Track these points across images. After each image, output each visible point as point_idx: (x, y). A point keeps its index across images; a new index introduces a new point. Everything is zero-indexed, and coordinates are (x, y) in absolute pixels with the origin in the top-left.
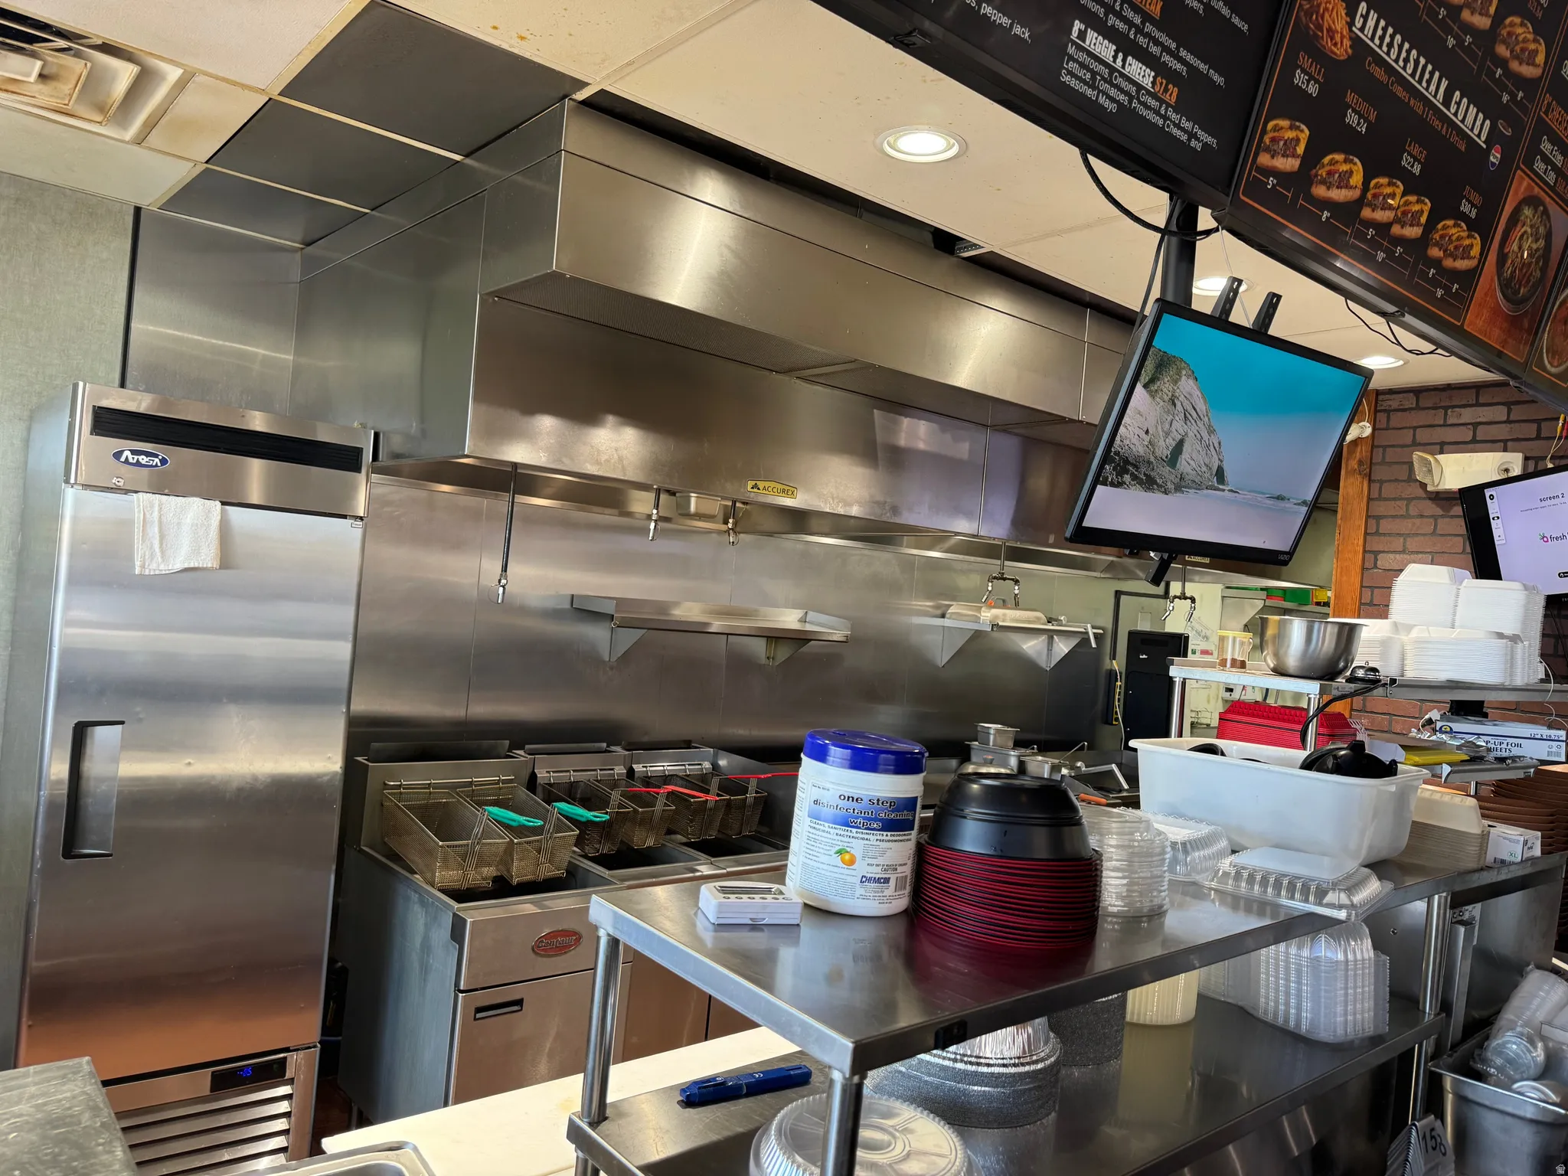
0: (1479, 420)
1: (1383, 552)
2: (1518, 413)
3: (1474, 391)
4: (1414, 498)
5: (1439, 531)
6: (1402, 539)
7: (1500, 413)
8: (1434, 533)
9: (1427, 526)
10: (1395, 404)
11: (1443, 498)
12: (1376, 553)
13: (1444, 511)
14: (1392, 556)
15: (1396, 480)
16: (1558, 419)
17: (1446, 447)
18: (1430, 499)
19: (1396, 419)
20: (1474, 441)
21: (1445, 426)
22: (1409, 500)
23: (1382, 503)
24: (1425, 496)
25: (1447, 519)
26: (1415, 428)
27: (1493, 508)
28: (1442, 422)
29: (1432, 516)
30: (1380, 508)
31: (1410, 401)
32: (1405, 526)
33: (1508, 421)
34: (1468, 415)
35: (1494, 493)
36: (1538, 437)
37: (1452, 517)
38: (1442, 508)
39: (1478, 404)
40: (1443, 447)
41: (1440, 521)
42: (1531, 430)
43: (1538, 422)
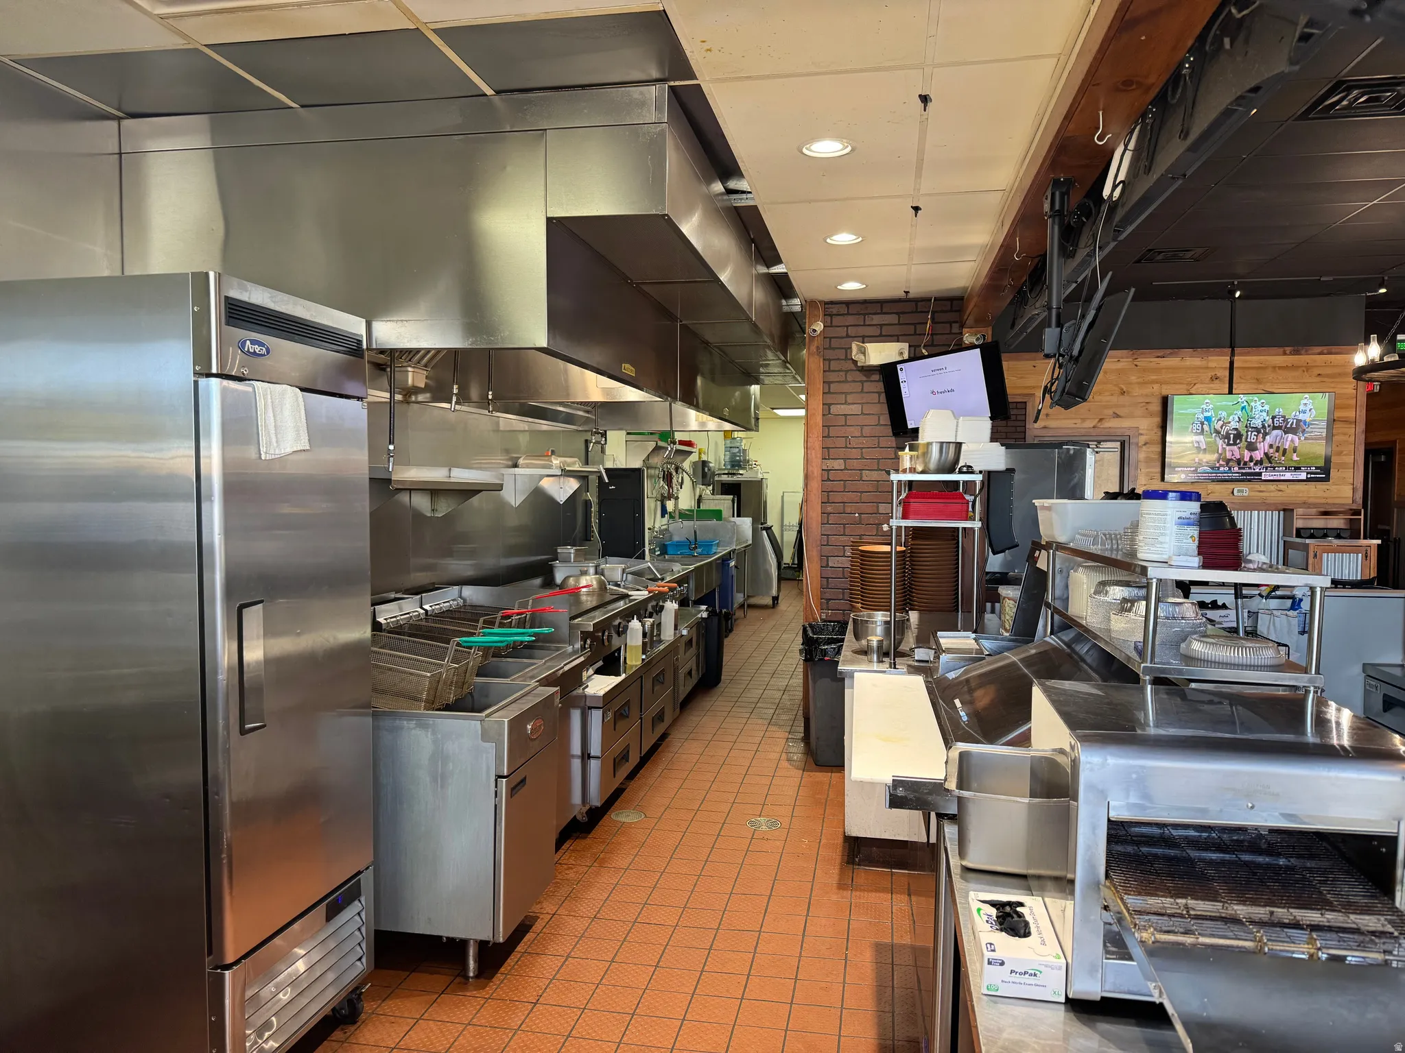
0: (883, 322)
1: (833, 404)
2: (904, 319)
3: (879, 305)
4: (848, 371)
5: (865, 390)
6: (844, 395)
7: (893, 319)
8: (862, 391)
9: (858, 387)
10: (835, 311)
11: (868, 370)
12: (829, 405)
13: (867, 378)
14: (838, 406)
15: (838, 359)
16: (927, 323)
17: (866, 339)
18: (859, 371)
19: (836, 320)
20: (881, 335)
21: (864, 325)
22: (847, 371)
23: (831, 373)
24: (855, 369)
25: (869, 383)
26: (847, 326)
27: (902, 376)
28: (862, 324)
29: (860, 381)
30: (832, 377)
31: (844, 310)
32: (846, 387)
33: (899, 324)
34: (877, 319)
35: (903, 367)
36: (915, 334)
37: (871, 381)
38: (865, 376)
39: (882, 313)
40: (864, 339)
41: (865, 384)
42: (911, 329)
43: (915, 324)
